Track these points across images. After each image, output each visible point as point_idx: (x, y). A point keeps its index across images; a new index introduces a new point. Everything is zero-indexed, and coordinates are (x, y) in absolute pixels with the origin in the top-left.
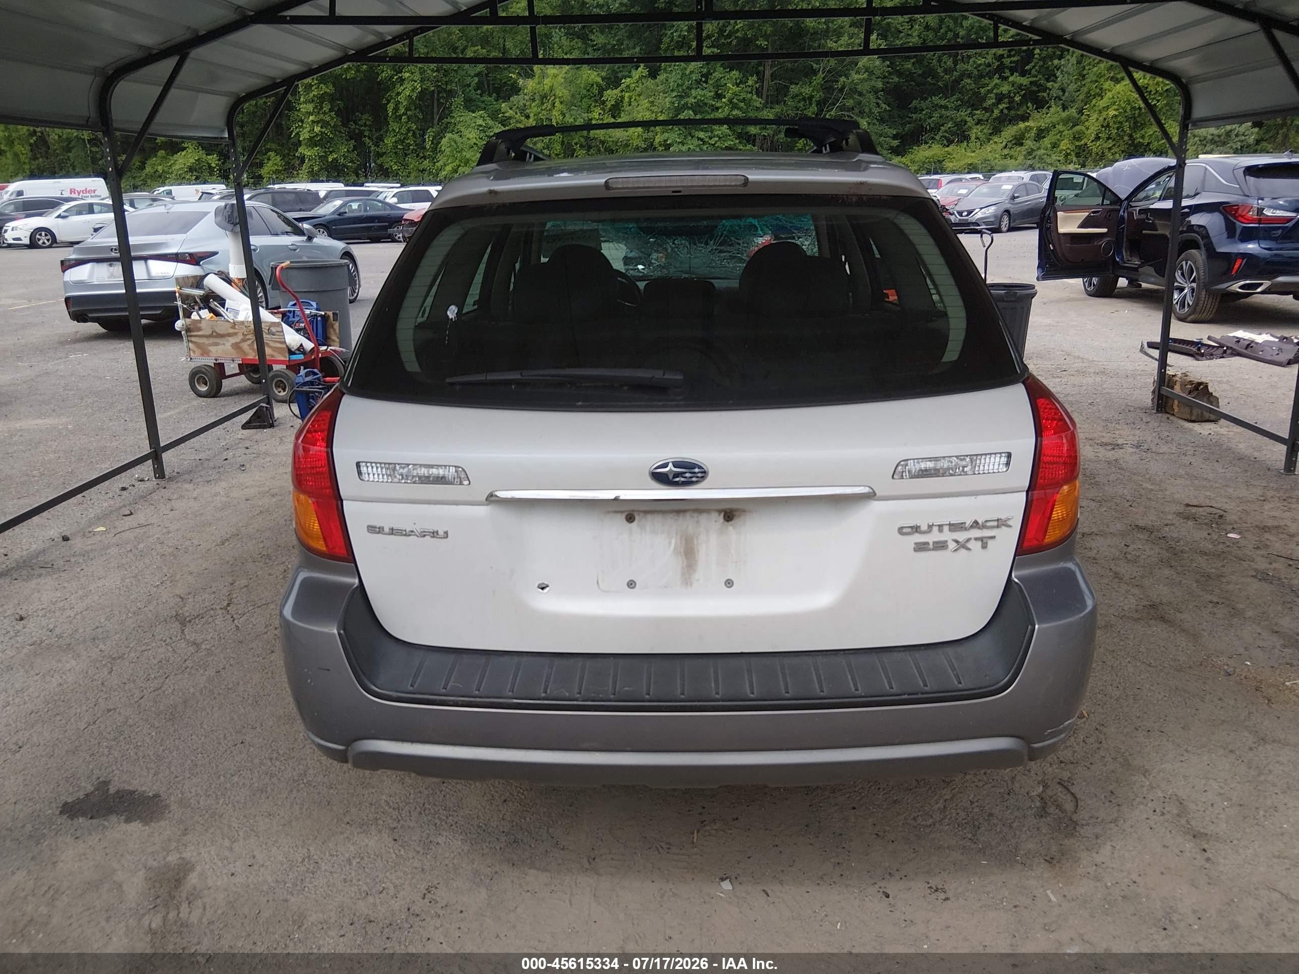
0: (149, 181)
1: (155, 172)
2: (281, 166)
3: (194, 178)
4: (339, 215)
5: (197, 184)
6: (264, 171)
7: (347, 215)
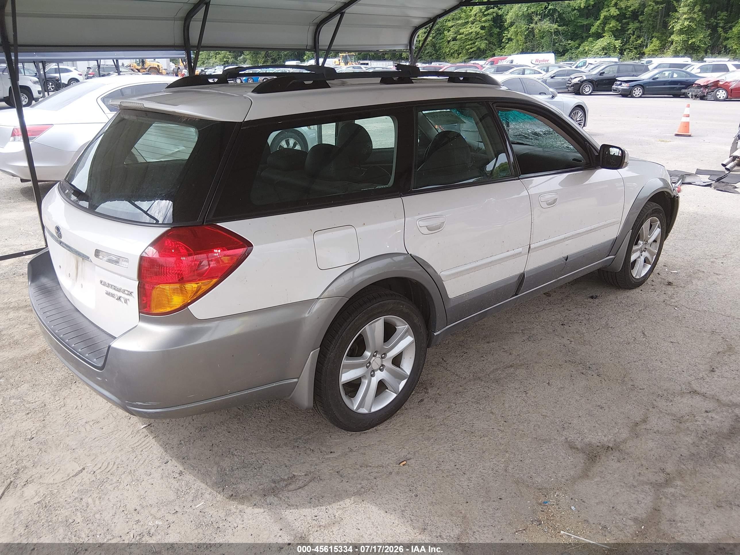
0: (579, 55)
1: (584, 50)
2: (658, 47)
3: (604, 54)
4: (653, 79)
5: (605, 57)
6: (646, 50)
7: (658, 80)
